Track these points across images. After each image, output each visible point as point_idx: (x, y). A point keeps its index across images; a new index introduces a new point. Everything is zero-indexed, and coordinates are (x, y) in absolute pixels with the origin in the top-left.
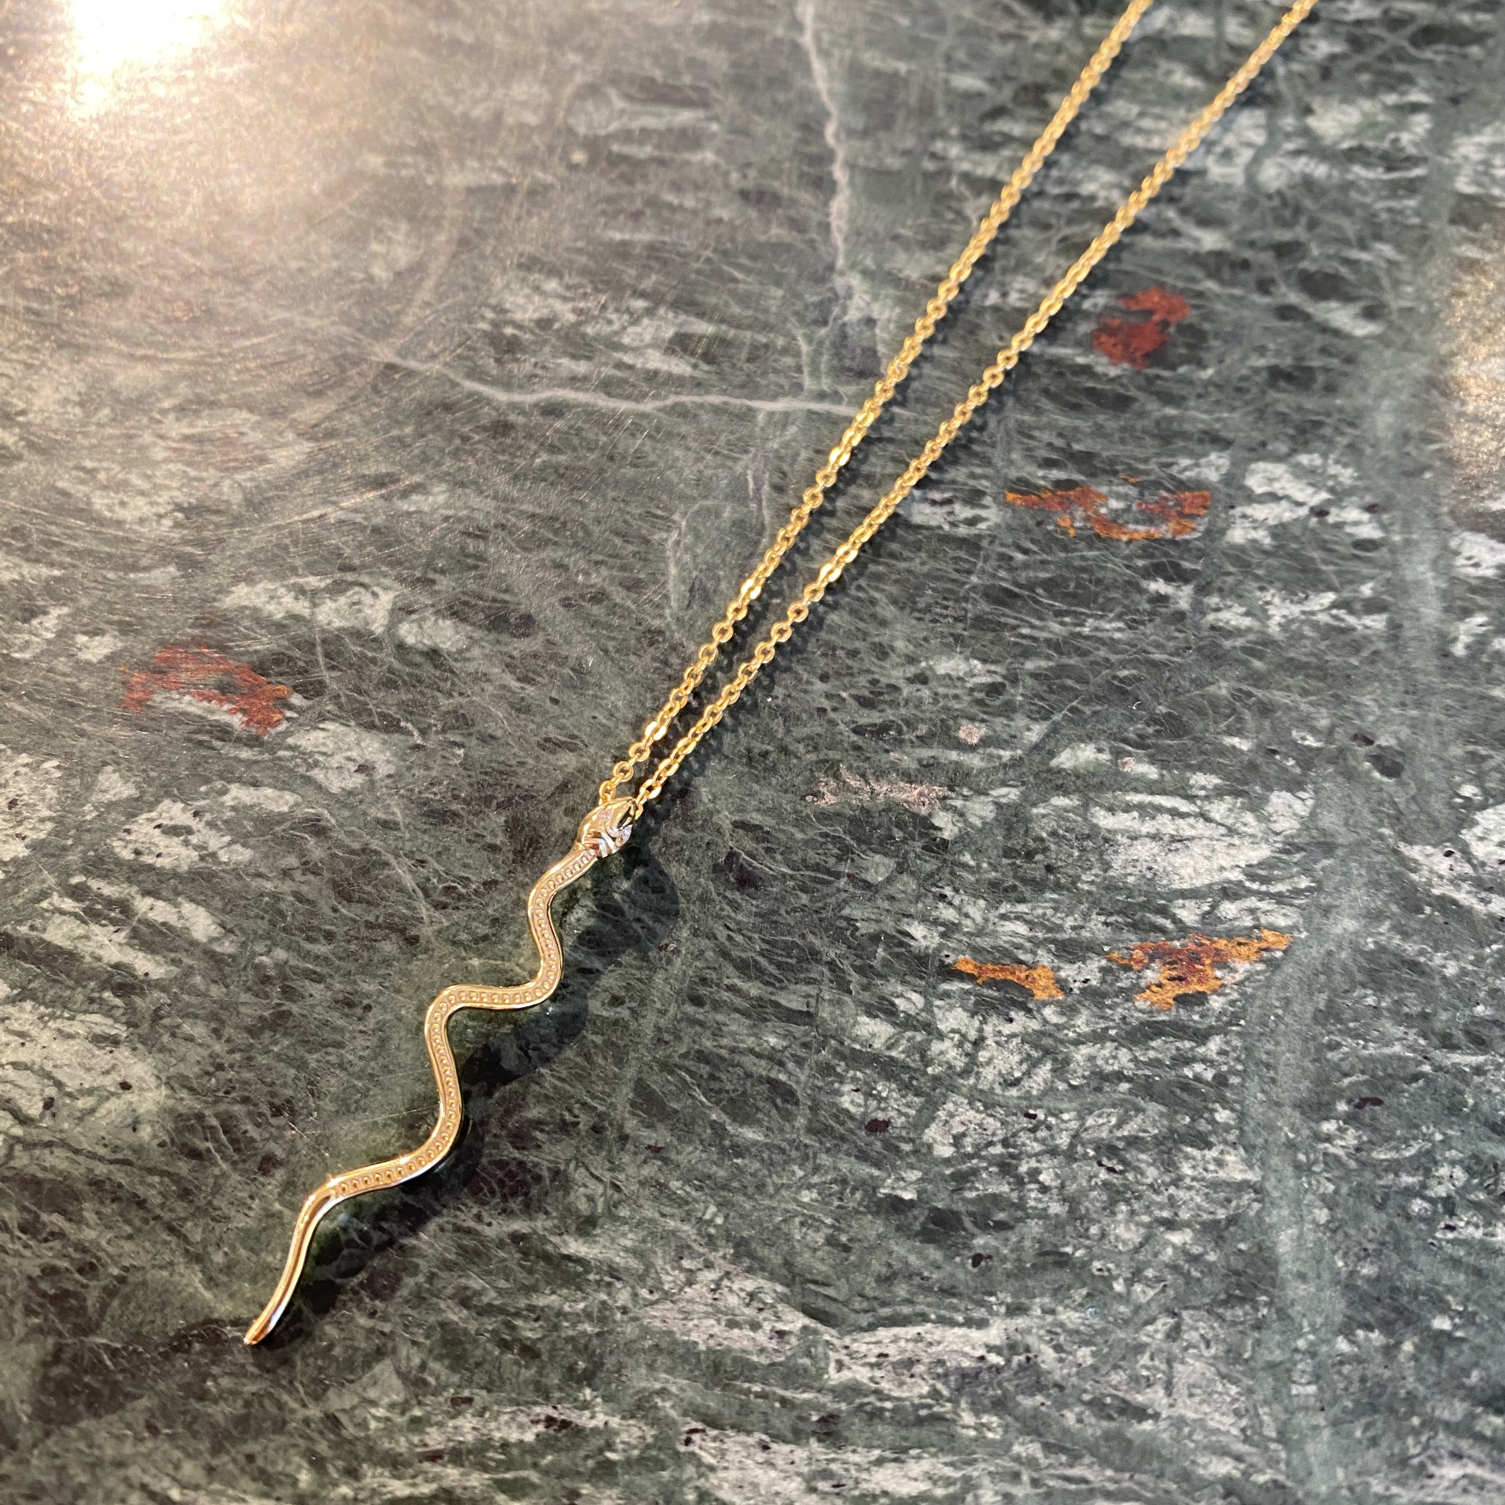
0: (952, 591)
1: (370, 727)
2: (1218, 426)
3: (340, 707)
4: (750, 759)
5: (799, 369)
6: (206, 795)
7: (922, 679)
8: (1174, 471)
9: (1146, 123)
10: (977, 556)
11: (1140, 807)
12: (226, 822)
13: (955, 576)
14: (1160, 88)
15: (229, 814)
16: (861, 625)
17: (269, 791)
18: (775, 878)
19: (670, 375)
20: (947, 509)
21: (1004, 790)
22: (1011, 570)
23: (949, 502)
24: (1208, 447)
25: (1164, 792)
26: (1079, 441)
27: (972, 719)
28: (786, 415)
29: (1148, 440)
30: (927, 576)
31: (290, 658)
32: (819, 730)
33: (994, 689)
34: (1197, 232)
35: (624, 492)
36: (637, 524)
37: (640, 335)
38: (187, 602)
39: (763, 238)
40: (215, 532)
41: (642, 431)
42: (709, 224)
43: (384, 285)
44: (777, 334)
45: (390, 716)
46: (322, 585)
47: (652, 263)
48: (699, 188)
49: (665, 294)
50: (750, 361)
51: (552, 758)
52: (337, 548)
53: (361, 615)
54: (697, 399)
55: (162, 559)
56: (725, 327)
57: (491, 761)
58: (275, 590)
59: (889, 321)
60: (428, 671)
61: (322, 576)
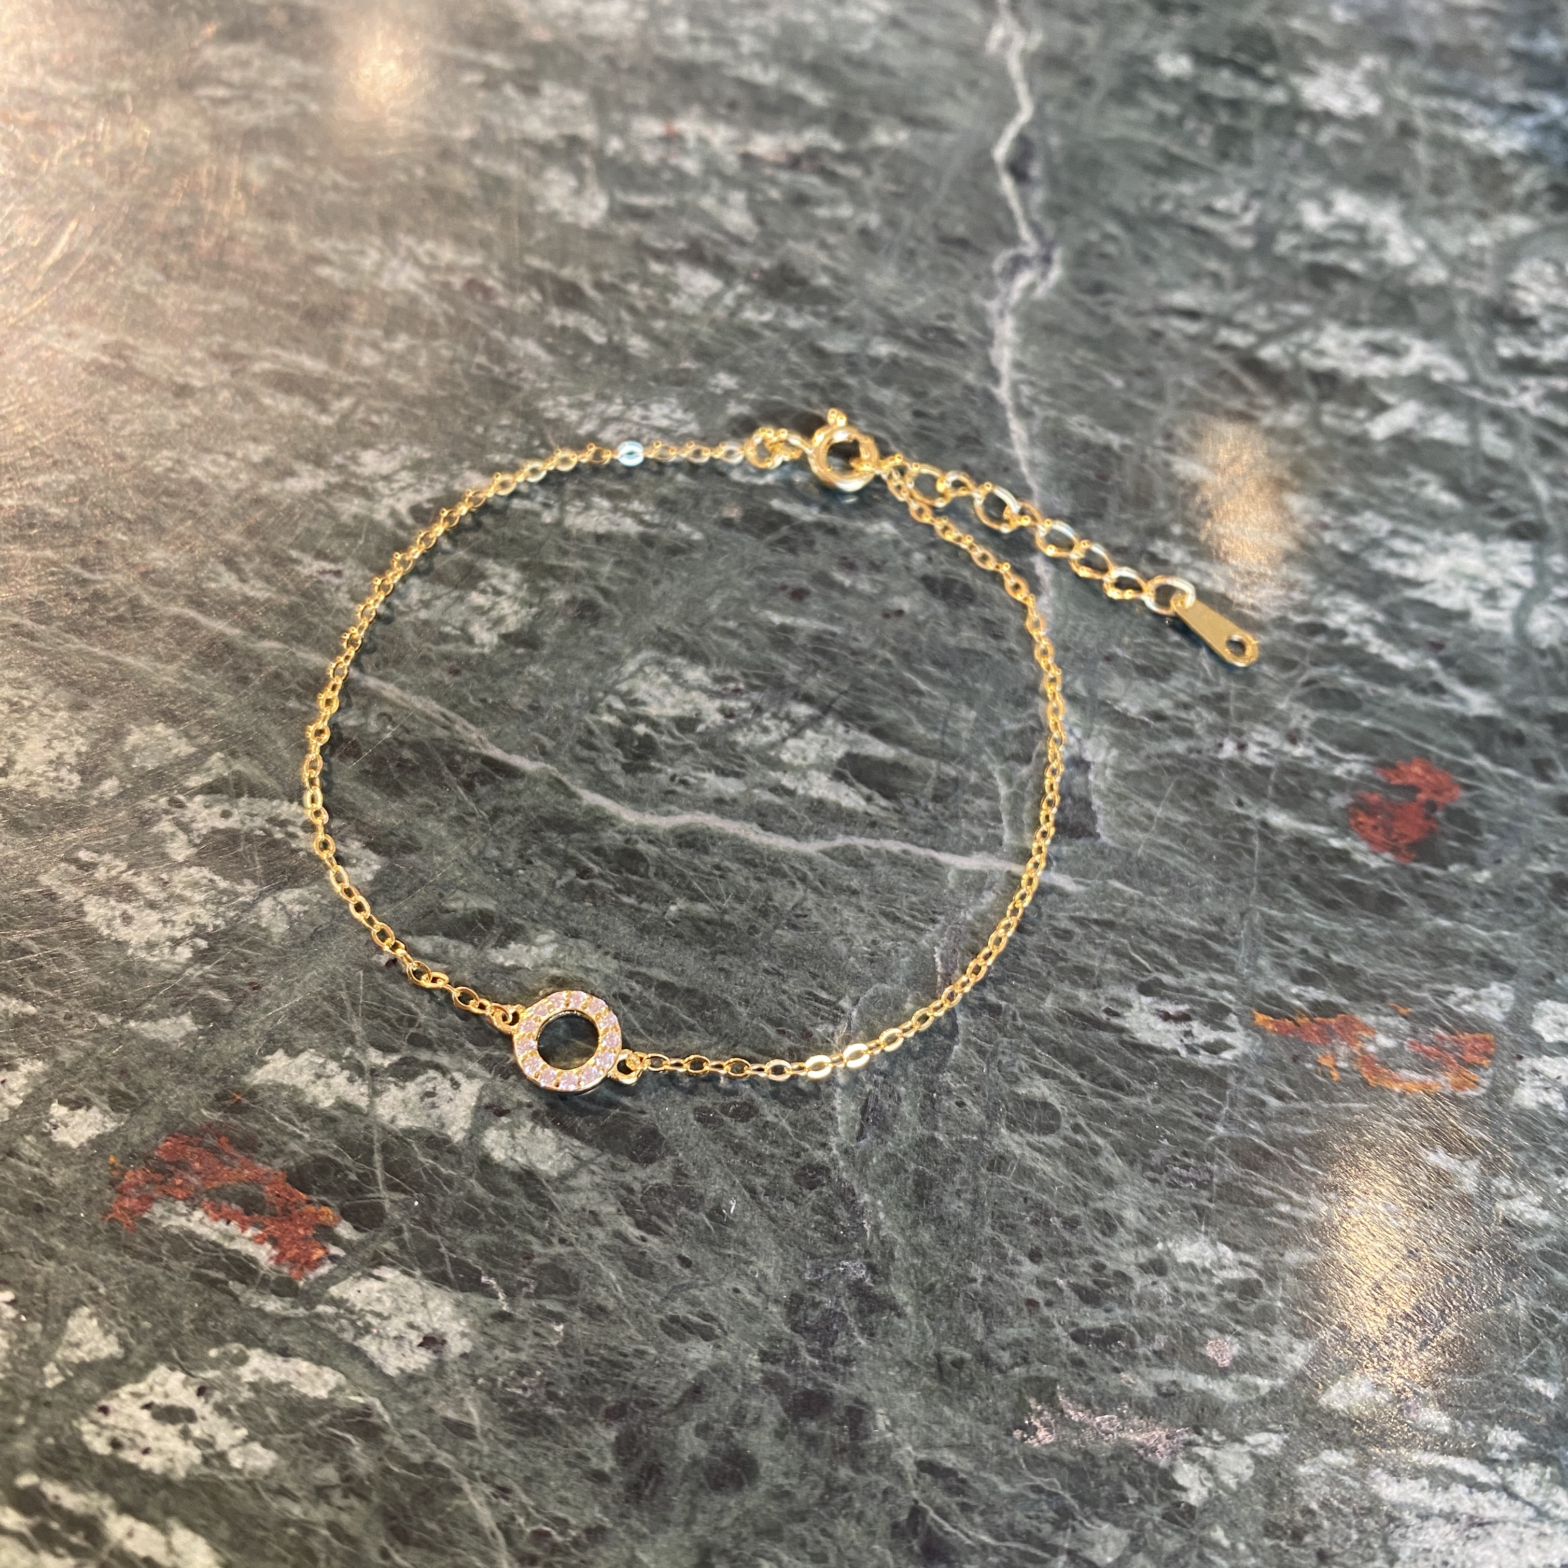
0: (1193, 1144)
1: (440, 1280)
2: (1498, 947)
3: (402, 1245)
4: (940, 1369)
5: (997, 818)
6: (215, 1364)
7: (1157, 1267)
8: (1451, 1002)
9: (1399, 545)
10: (1221, 1097)
11: (1432, 1473)
12: (242, 1407)
13: (1196, 1122)
14: (1412, 500)
15: (246, 1395)
16: (1081, 1183)
17: (304, 1366)
18: (972, 1550)
19: (839, 806)
20: (1183, 1027)
21: (1262, 1437)
22: (1263, 1120)
23: (1184, 1018)
24: (1488, 975)
25: (1459, 1453)
26: (1338, 951)
27: (1222, 1330)
28: (982, 876)
29: (1419, 960)
30: (1161, 1119)
31: (339, 1168)
32: (1028, 1332)
33: (1248, 1289)
34: (1463, 691)
35: (780, 962)
36: (795, 1009)
37: (803, 751)
38: (204, 1071)
39: (952, 641)
40: (248, 972)
41: (803, 879)
42: (886, 616)
43: (486, 650)
44: (969, 767)
45: (468, 1266)
46: (386, 1063)
47: (818, 659)
48: (875, 567)
49: (833, 701)
50: (936, 798)
51: (679, 1347)
52: (409, 1010)
53: (435, 1113)
54: (872, 843)
55: (175, 1005)
56: (905, 751)
57: (599, 1346)
58: (323, 1065)
59: (1105, 766)
60: (520, 1202)
61: (386, 1049)
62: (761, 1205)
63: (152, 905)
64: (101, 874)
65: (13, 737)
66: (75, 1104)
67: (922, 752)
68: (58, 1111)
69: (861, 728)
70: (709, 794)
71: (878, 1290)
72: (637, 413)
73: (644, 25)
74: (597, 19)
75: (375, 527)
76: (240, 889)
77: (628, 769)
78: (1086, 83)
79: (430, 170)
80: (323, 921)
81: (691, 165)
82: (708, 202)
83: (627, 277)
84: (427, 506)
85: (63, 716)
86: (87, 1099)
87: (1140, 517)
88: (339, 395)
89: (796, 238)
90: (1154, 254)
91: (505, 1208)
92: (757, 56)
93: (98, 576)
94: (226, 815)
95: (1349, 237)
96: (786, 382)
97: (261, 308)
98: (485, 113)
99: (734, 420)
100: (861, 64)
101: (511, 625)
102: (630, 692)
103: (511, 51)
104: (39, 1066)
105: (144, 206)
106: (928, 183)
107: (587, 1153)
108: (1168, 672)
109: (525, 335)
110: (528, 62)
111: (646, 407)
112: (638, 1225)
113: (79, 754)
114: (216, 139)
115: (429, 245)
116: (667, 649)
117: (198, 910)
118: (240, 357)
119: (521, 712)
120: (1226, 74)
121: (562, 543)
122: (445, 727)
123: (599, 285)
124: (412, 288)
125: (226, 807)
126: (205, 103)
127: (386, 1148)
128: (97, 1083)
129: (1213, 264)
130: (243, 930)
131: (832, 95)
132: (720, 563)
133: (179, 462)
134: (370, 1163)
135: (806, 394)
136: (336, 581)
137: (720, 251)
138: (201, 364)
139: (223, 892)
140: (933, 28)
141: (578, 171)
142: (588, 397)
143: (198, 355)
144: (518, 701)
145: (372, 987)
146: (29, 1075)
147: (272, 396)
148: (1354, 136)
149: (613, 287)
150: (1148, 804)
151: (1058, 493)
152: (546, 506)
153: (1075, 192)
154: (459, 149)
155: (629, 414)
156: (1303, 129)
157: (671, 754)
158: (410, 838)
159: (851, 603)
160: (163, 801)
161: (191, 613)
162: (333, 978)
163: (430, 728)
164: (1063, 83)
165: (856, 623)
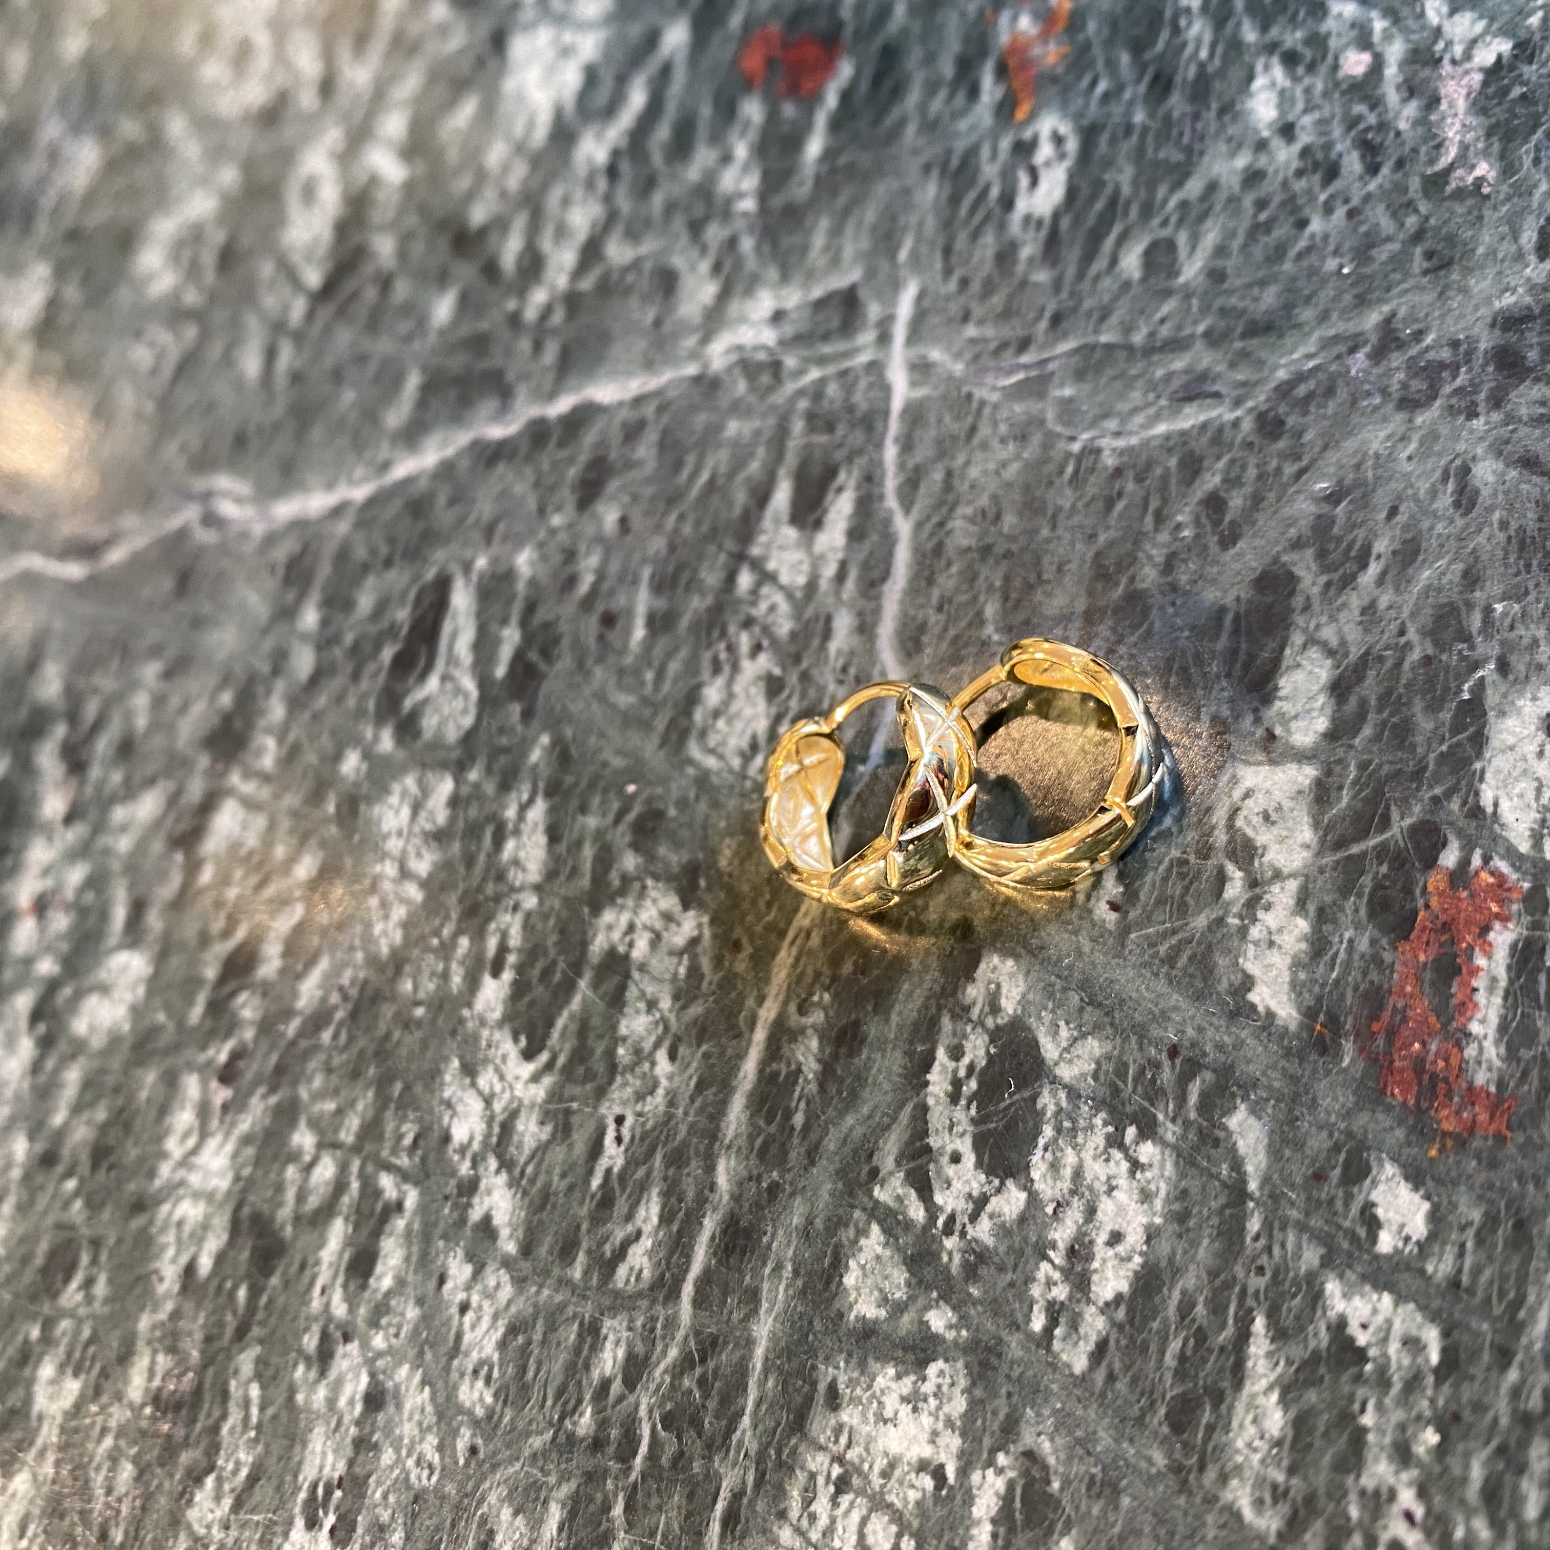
0: (1158, 134)
1: (1479, 741)
3: (1449, 794)
4: (1439, 268)
5: (844, 373)
7: (1287, 131)
9: (518, 130)
10: (1105, 124)
14: (472, 133)
20: (1041, 169)
21: (1431, 14)
22: (1121, 88)
23: (1031, 170)
26: (941, 76)
27: (1336, 67)
28: (913, 368)
29: (937, 19)
30: (1138, 163)
32: (1380, 209)
33: (1290, 59)
34: (665, 50)
36: (1091, 490)
38: (1294, 1079)
40: (1157, 1066)
43: (705, 919)
45: (1456, 716)
46: (1239, 874)
51: (1485, 492)
52: (1169, 870)
53: (1287, 804)
55: (1216, 1143)
57: (1506, 566)
58: (1256, 943)
60: (1370, 688)
61: (1222, 879)
62: (1313, 461)
63: (1091, 1212)
64: (1061, 1292)
66: (1373, 1224)
68: (1386, 1243)
71: (1374, 338)
72: (394, 845)
75: (554, 1095)
80: (1074, 999)
84: (523, 1041)
85: (848, 1416)
86: (1363, 1211)
91: (1380, 699)
94: (956, 1158)
97: (256, 1331)
104: (1332, 1287)
107: (1297, 639)
112: (1364, 566)
113: (899, 1377)
117: (1087, 1155)
118: (325, 1336)
121: (562, 878)
122: (808, 935)
124: (230, 1147)
125: (945, 1160)
127: (1340, 845)
128: (1339, 1205)
134: (1364, 854)
136: (629, 1121)
139: (1059, 1130)
142: (374, 902)
143: (322, 1393)
145: (1148, 919)
146: (1346, 1296)
147: (379, 1278)
152: (516, 908)
161: (688, 1289)
162: (1145, 965)
163: (810, 952)
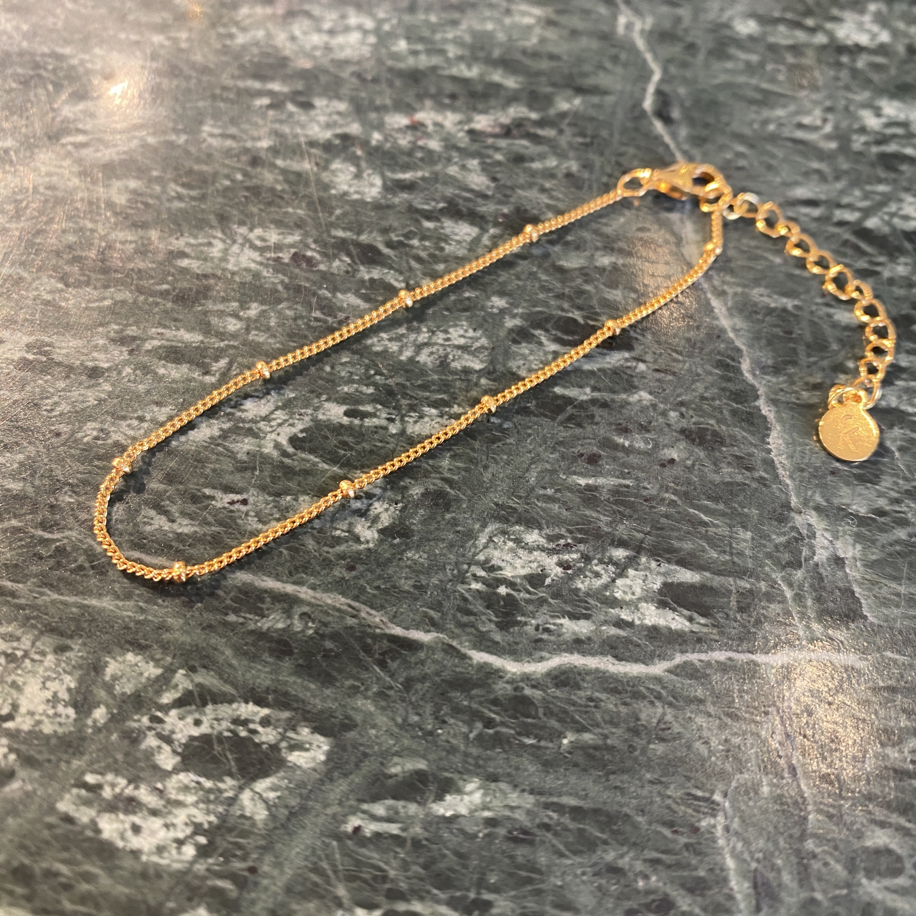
19: (670, 630)
35: (659, 772)
37: (630, 587)
39: (717, 478)
41: (659, 697)
42: (663, 465)
44: (758, 579)
47: (621, 509)
48: (644, 429)
49: (642, 542)
50: (741, 609)
54: (703, 657)
56: (707, 574)
59: (855, 559)
65: (14, 685)
67: (719, 573)
69: (669, 561)
70: (568, 637)
73: (376, 47)
74: (342, 47)
76: (221, 785)
77: (503, 626)
78: (691, 47)
79: (246, 174)
81: (434, 145)
82: (453, 170)
83: (409, 235)
87: (823, 359)
88: (216, 359)
89: (522, 187)
90: (774, 162)
92: (460, 58)
93: (56, 536)
95: (899, 131)
96: (541, 296)
98: (277, 126)
99: (511, 331)
100: (535, 55)
101: (385, 520)
102: (487, 561)
103: (285, 79)
105: (39, 232)
106: (604, 133)
108: (877, 476)
109: (345, 292)
110: (300, 86)
111: (446, 332)
114: (83, 174)
115: (258, 231)
116: (505, 520)
119: (408, 592)
120: (782, 28)
123: (389, 244)
126: (70, 148)
129: (816, 165)
130: (231, 821)
131: (520, 79)
132: (529, 444)
133: (102, 430)
135: (558, 303)
137: (471, 205)
138: (105, 349)
140: (576, 22)
141: (354, 160)
144: (406, 585)
148: (880, 60)
149: (401, 244)
150: (894, 585)
151: (760, 350)
153: (707, 125)
154: (263, 155)
155: (434, 339)
156: (845, 59)
157: (531, 608)
158: (348, 717)
159: (633, 459)
160: (145, 720)
164: (676, 50)
165: (641, 475)
